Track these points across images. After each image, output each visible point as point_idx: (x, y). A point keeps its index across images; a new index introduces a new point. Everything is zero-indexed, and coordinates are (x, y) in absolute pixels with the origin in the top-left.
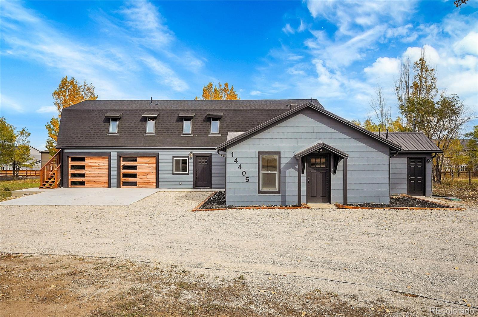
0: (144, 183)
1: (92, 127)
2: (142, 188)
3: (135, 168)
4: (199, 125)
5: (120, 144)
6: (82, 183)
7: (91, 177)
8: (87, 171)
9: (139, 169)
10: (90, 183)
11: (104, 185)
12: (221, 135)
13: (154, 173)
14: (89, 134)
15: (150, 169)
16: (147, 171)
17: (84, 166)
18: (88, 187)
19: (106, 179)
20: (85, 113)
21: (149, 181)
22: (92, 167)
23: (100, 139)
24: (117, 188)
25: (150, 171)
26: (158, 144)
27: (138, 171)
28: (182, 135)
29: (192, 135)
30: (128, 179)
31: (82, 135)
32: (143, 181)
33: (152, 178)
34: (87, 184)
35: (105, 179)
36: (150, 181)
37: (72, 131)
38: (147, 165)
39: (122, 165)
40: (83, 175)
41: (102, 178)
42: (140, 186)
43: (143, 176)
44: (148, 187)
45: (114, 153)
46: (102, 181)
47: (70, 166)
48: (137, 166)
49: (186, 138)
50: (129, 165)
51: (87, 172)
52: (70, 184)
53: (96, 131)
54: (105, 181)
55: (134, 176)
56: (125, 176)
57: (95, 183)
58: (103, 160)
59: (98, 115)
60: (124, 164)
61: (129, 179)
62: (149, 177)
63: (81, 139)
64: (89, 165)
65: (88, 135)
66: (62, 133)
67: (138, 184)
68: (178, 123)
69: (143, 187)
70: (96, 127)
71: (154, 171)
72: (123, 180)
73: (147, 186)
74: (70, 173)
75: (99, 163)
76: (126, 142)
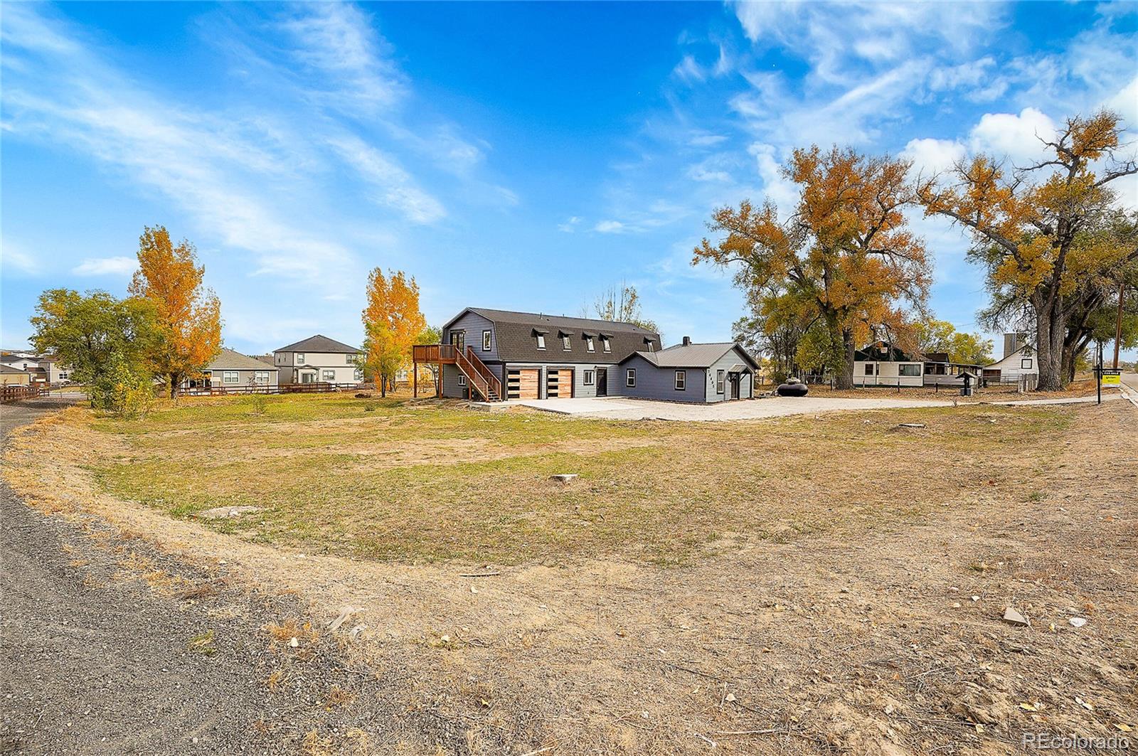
0: (563, 394)
3: (556, 380)
4: (596, 343)
5: (548, 358)
6: (517, 396)
7: (524, 390)
8: (521, 384)
9: (559, 381)
10: (523, 395)
11: (534, 397)
12: (611, 352)
13: (570, 385)
14: (523, 347)
15: (567, 381)
16: (565, 383)
17: (519, 379)
18: (522, 399)
19: (536, 392)
20: (515, 327)
21: (567, 391)
22: (525, 380)
24: (546, 398)
25: (567, 383)
26: (573, 359)
27: (558, 383)
28: (588, 351)
29: (594, 352)
30: (553, 391)
31: (517, 349)
33: (569, 389)
34: (520, 396)
36: (567, 393)
37: (509, 345)
38: (564, 377)
39: (548, 377)
40: (517, 388)
41: (533, 390)
42: (560, 396)
43: (562, 388)
45: (544, 367)
46: (533, 393)
47: (509, 379)
48: (558, 379)
49: (591, 353)
50: (554, 377)
52: (507, 397)
53: (527, 345)
55: (557, 387)
56: (550, 387)
57: (527, 394)
58: (534, 373)
59: (525, 329)
60: (550, 377)
62: (566, 388)
63: (518, 353)
64: (523, 378)
65: (522, 349)
66: (500, 346)
68: (583, 341)
69: (562, 398)
70: (526, 340)
71: (570, 383)
72: (549, 391)
73: (565, 397)
75: (531, 376)
76: (552, 356)
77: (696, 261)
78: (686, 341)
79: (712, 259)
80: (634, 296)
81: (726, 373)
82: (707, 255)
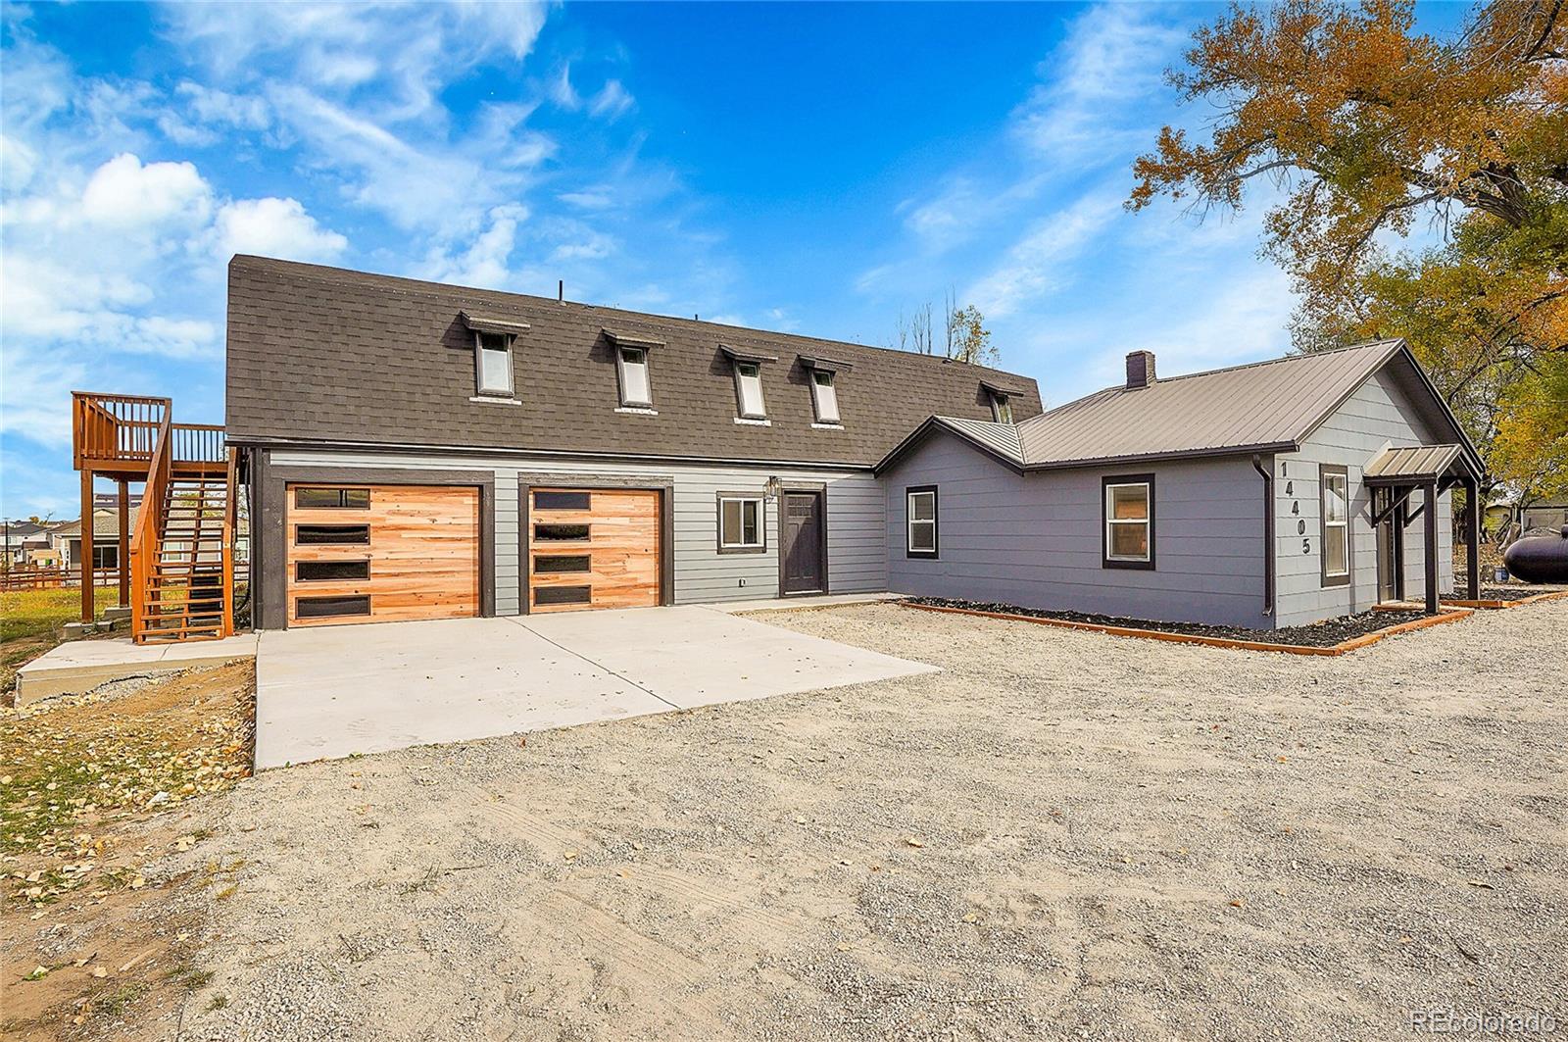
0: (617, 591)
1: (397, 362)
2: (608, 611)
3: (581, 532)
4: (780, 392)
5: (531, 439)
6: (359, 605)
7: (397, 575)
8: (376, 551)
9: (598, 536)
10: (393, 600)
11: (456, 608)
12: (842, 428)
13: (649, 552)
14: (388, 387)
15: (635, 537)
16: (627, 544)
17: (365, 528)
18: (387, 619)
19: (467, 583)
20: (353, 298)
21: (636, 579)
22: (405, 534)
23: (444, 416)
24: (520, 613)
25: (635, 543)
26: (667, 446)
27: (593, 544)
28: (738, 421)
29: (768, 423)
30: (557, 578)
31: (353, 393)
32: (613, 583)
34: (378, 605)
35: (463, 582)
36: (639, 582)
37: (297, 369)
38: (626, 521)
39: (532, 521)
40: (359, 570)
41: (448, 579)
42: (603, 600)
43: (614, 562)
44: (629, 604)
45: (506, 476)
46: (446, 590)
47: (291, 531)
48: (592, 528)
49: (753, 429)
50: (558, 522)
51: (376, 555)
52: (292, 611)
53: (415, 381)
54: (462, 591)
55: (582, 563)
56: (545, 564)
57: (418, 598)
58: (450, 503)
59: (414, 314)
60: (540, 520)
61: (561, 579)
62: (633, 564)
63: (352, 409)
64: (388, 523)
65: (382, 395)
66: (245, 374)
67: (595, 595)
68: (718, 378)
69: (615, 605)
70: (415, 363)
71: (651, 542)
72: (540, 581)
73: (627, 600)
74: (291, 560)
75: (434, 514)
76: (551, 432)
77: (1143, 194)
78: (1139, 369)
79: (1191, 186)
80: (976, 330)
81: (1355, 477)
82: (1175, 174)
